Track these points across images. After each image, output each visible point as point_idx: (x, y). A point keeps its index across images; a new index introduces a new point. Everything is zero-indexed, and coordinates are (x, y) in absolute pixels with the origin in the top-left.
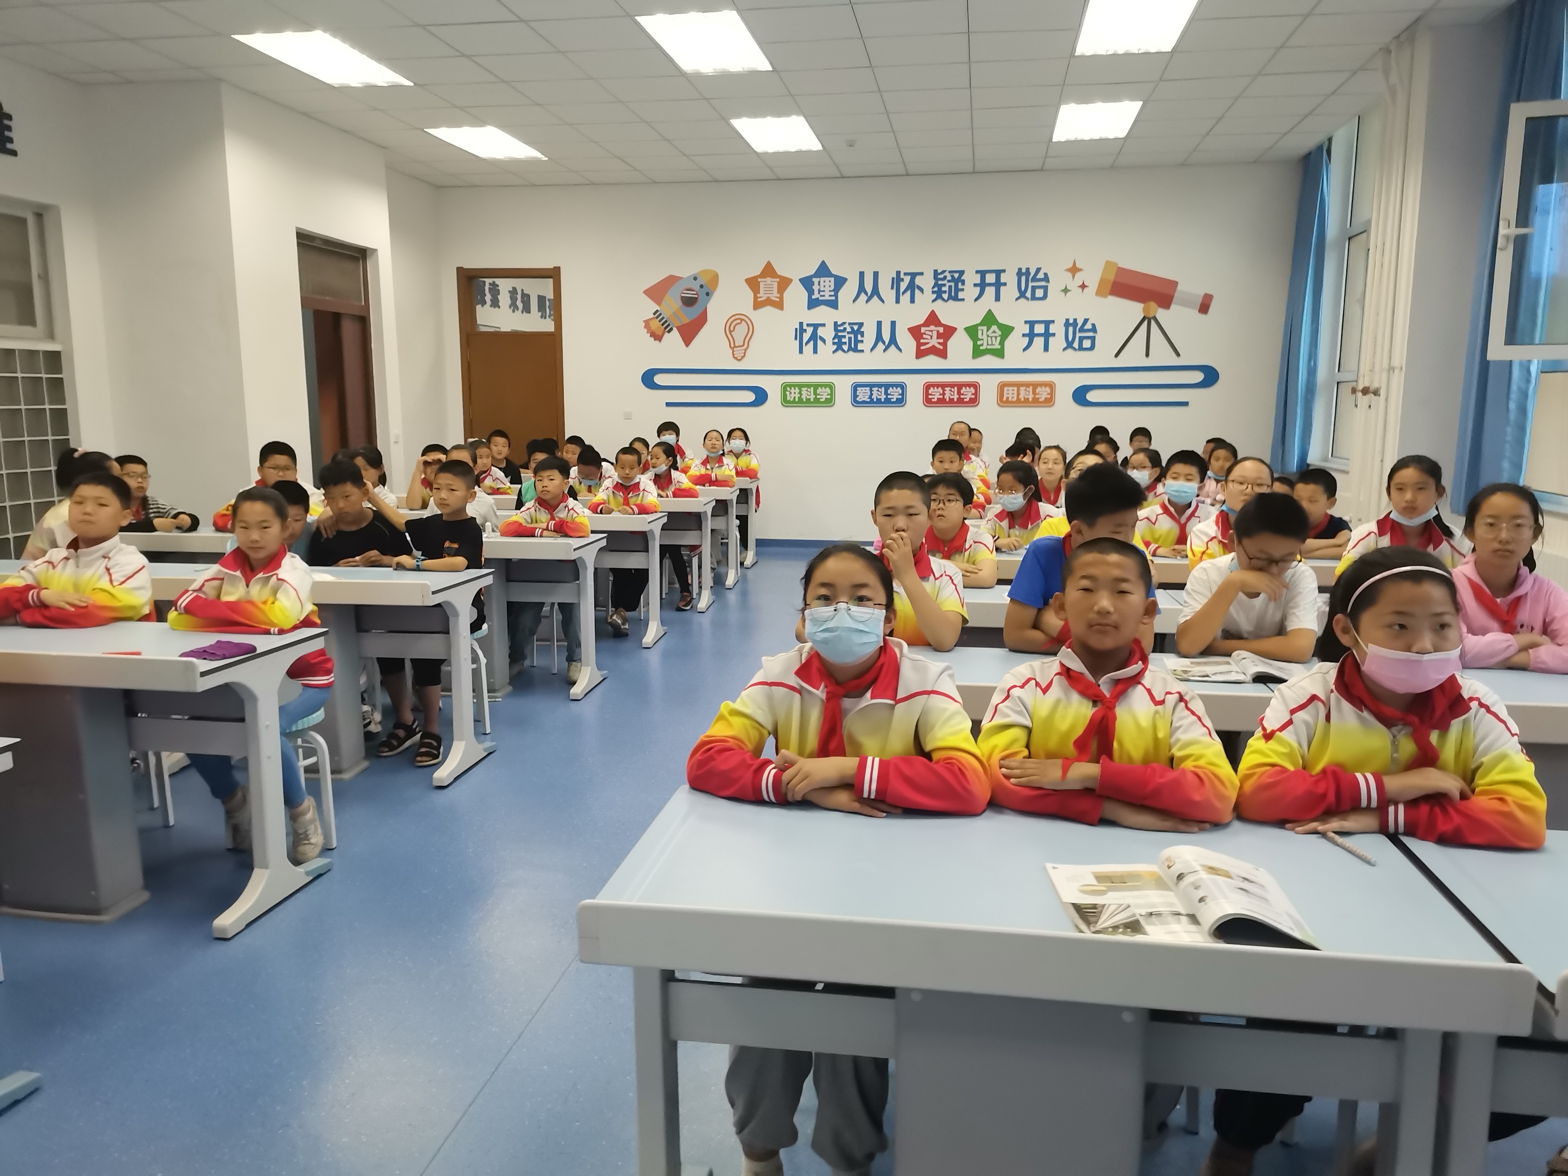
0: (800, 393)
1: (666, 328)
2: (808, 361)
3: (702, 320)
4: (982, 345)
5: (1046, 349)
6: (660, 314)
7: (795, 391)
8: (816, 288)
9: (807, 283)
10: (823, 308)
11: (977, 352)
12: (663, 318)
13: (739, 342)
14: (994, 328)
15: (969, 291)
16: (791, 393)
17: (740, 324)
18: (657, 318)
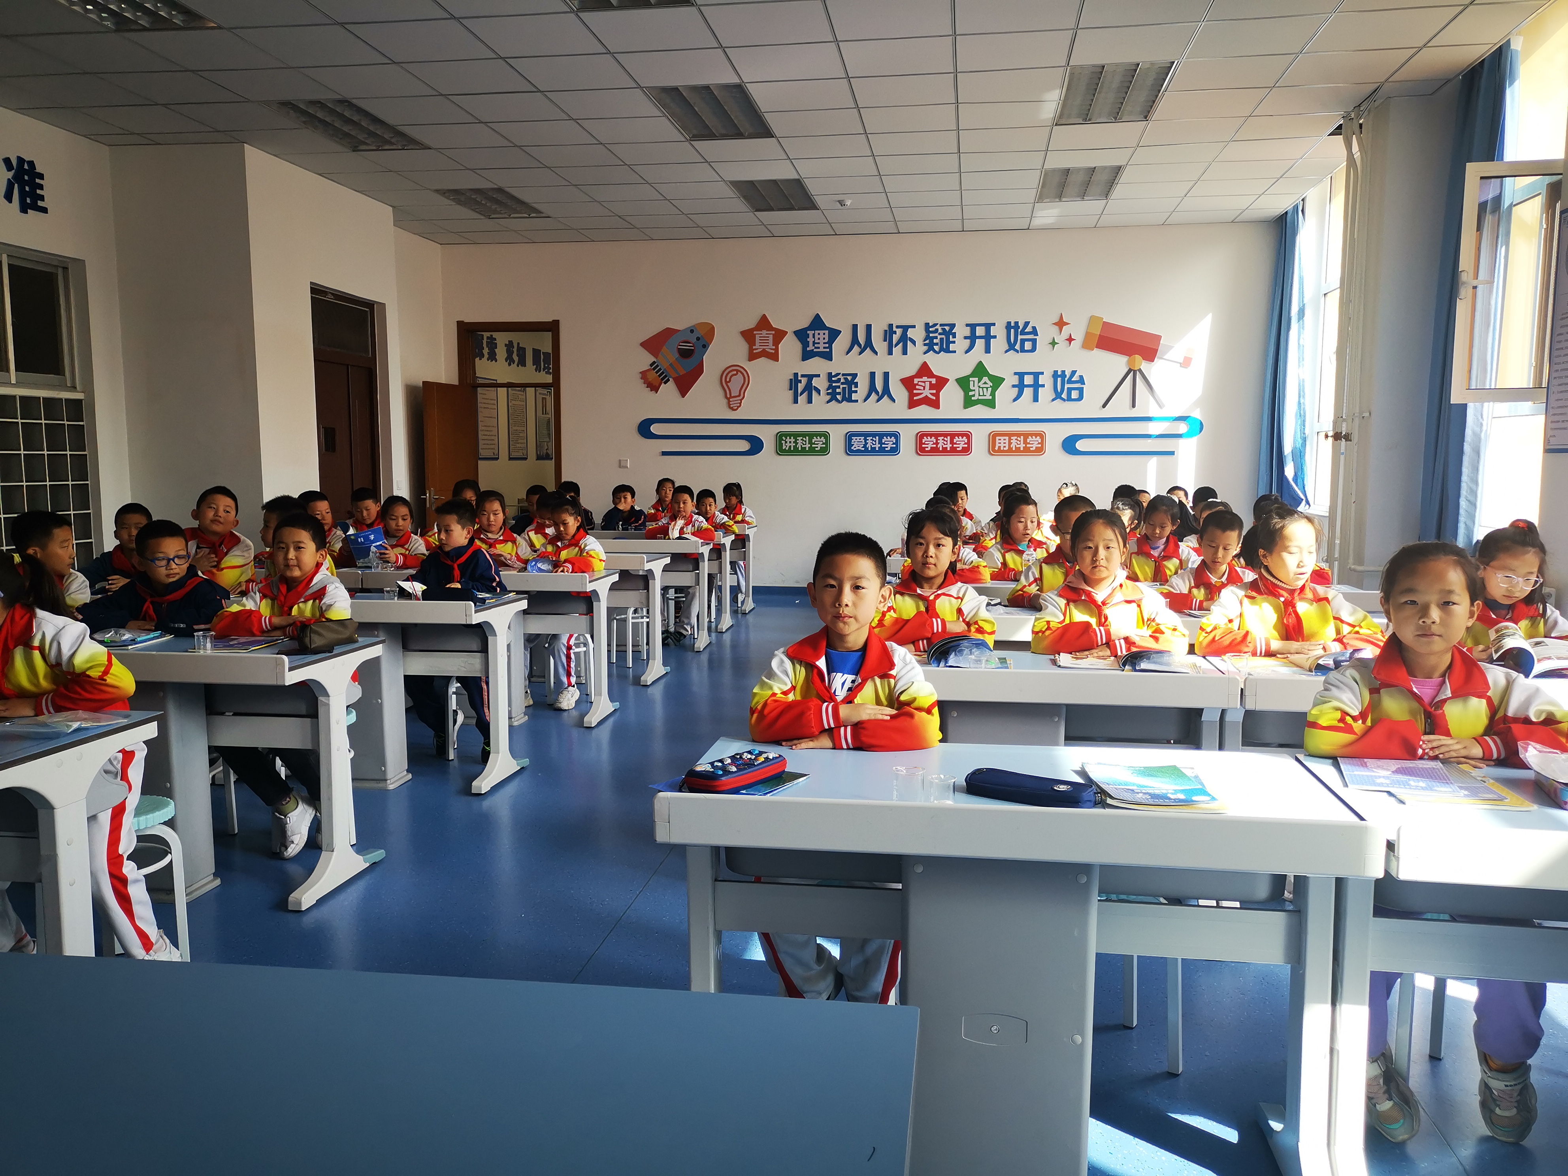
0: (796, 442)
1: (662, 379)
2: (802, 411)
3: (698, 371)
4: (974, 396)
5: (1036, 399)
6: (657, 366)
7: (790, 440)
8: (811, 339)
10: (816, 360)
11: (969, 402)
12: (660, 369)
13: (734, 393)
14: (985, 379)
15: (960, 344)
16: (786, 442)
17: (735, 375)
18: (654, 369)
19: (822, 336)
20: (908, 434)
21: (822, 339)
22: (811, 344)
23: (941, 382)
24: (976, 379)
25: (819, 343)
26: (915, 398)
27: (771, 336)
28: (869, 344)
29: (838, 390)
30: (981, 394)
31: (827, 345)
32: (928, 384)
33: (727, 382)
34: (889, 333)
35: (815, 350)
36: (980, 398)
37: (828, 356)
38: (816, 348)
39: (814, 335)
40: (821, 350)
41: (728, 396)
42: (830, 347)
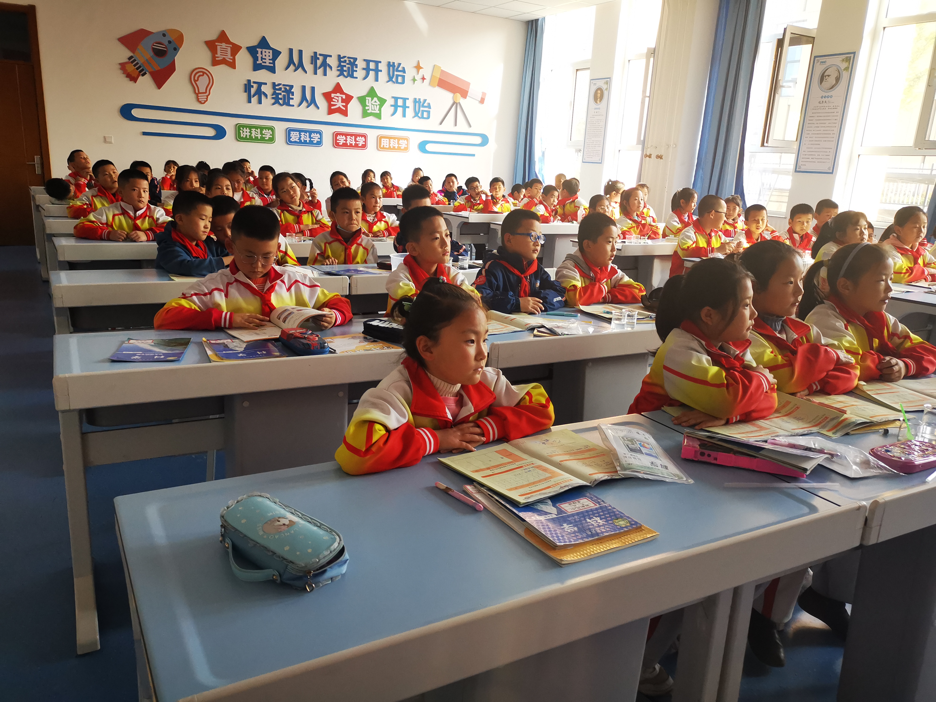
0: (250, 132)
1: (140, 72)
2: (254, 109)
3: (171, 69)
4: (368, 110)
5: (404, 115)
6: (135, 60)
7: (246, 130)
8: (259, 55)
9: (252, 51)
10: (263, 72)
11: (365, 114)
12: (137, 63)
13: (202, 90)
14: (375, 99)
15: (360, 73)
16: (243, 132)
17: (203, 75)
18: (132, 62)
19: (267, 54)
20: (328, 132)
21: (267, 56)
22: (260, 59)
23: (348, 99)
24: (370, 99)
25: (265, 59)
26: (332, 108)
27: (229, 49)
28: (301, 65)
29: (280, 96)
30: (373, 109)
31: (271, 61)
32: (340, 99)
33: (195, 81)
34: (314, 58)
35: (263, 64)
36: (373, 111)
37: (272, 70)
38: (263, 62)
39: (262, 52)
40: (267, 64)
41: (197, 92)
42: (274, 63)
